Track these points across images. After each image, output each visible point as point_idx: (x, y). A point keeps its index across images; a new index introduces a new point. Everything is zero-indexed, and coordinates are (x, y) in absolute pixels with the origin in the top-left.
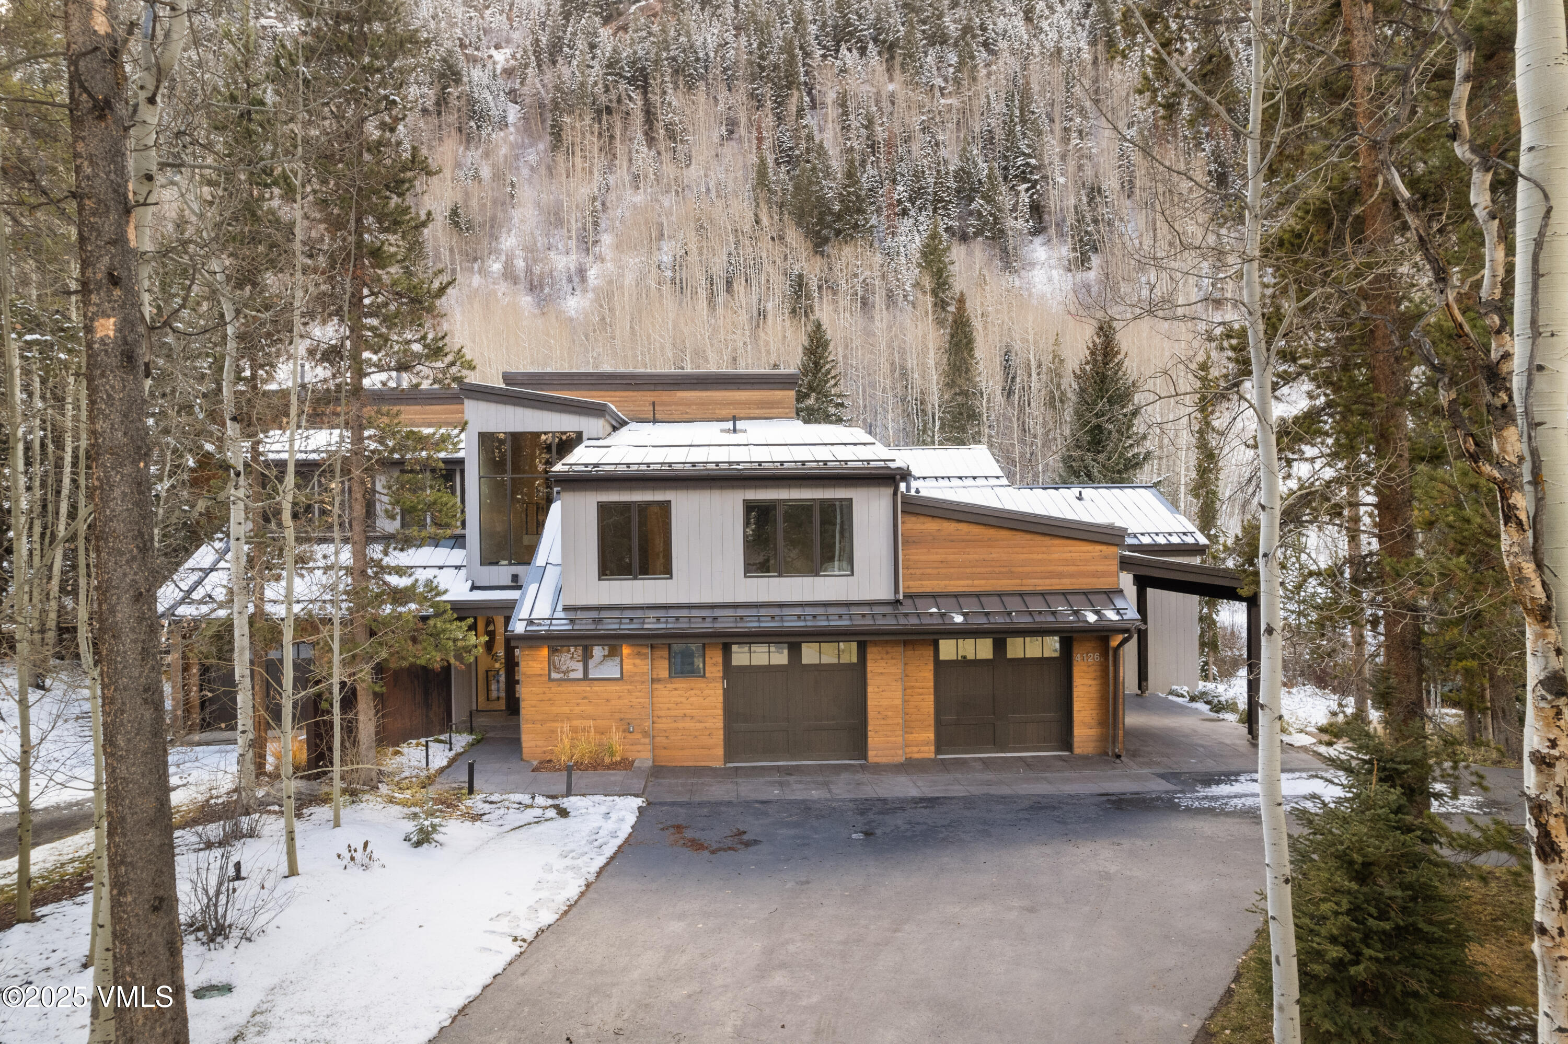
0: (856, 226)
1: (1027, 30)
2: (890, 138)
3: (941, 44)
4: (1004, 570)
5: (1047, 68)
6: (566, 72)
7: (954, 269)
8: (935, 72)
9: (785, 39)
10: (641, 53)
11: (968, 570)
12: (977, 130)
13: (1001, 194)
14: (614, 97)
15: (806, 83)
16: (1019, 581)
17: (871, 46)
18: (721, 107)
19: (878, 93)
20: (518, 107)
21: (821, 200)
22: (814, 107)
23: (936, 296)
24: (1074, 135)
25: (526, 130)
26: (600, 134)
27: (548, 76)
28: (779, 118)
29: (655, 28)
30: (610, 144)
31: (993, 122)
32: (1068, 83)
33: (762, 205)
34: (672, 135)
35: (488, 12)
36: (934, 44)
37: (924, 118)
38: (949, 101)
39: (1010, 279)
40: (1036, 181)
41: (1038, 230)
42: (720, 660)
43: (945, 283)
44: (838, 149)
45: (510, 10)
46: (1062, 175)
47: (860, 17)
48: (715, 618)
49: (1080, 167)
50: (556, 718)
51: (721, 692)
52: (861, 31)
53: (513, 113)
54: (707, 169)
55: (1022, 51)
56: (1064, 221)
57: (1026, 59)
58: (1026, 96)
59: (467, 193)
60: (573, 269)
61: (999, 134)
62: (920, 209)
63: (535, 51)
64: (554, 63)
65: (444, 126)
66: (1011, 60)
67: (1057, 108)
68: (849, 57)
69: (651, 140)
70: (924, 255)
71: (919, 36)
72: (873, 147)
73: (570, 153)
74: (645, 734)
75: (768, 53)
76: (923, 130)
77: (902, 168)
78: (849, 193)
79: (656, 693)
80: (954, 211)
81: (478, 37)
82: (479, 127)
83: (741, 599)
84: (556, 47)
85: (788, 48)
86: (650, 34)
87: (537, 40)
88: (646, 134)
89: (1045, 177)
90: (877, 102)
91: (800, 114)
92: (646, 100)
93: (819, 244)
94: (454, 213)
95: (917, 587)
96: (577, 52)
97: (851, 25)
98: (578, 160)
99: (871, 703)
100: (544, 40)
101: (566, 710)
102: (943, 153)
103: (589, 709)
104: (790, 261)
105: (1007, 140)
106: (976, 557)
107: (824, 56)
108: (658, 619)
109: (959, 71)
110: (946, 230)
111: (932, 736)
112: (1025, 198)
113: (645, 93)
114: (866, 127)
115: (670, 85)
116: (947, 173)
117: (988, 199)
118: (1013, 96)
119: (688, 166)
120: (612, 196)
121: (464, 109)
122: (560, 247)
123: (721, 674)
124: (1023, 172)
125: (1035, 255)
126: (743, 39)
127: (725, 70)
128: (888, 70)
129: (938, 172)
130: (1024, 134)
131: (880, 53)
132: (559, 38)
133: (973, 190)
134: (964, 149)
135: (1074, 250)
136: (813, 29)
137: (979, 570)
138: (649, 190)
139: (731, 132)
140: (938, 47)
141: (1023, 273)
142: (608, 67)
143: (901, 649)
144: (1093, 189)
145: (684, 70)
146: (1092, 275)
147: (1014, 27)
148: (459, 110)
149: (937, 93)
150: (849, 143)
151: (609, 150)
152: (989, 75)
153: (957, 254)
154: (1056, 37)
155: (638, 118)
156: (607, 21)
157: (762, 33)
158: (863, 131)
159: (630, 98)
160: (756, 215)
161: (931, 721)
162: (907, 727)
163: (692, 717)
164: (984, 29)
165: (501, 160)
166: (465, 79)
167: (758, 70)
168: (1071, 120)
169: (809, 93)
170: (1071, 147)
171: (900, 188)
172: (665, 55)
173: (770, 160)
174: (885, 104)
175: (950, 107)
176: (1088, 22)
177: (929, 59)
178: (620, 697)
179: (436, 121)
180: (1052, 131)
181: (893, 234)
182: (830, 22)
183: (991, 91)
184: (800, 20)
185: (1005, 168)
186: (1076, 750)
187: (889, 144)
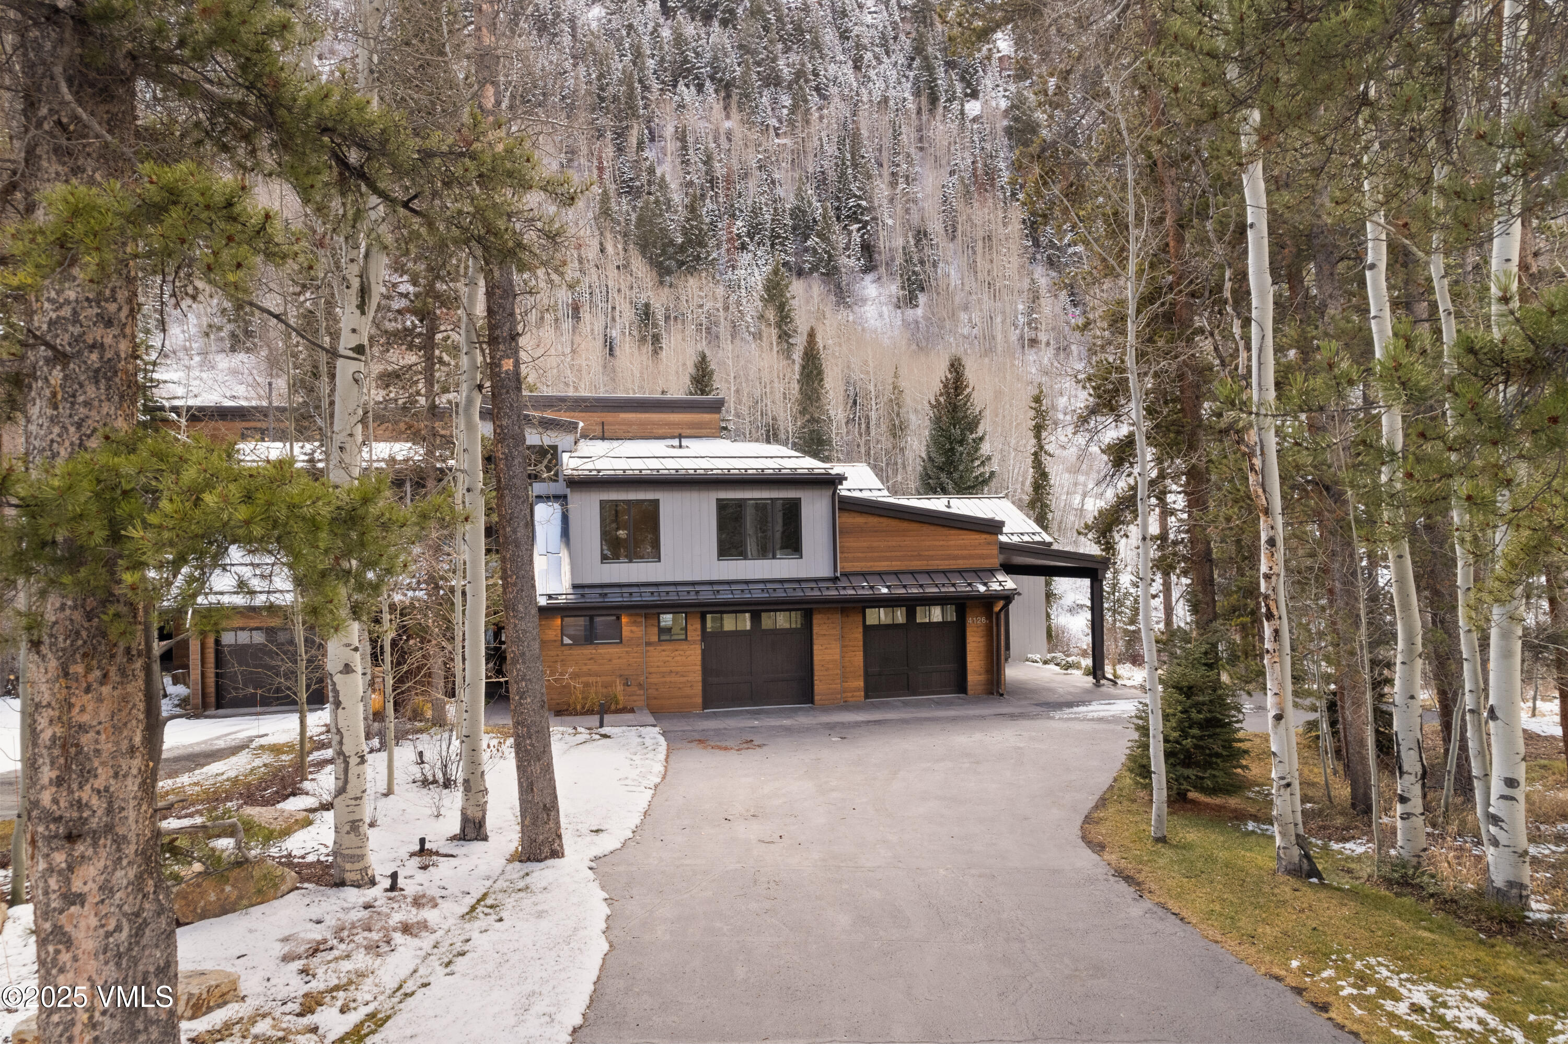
0: (698, 258)
1: (856, 78)
2: (728, 175)
3: (776, 85)
4: (914, 553)
5: (876, 116)
7: (795, 303)
8: (770, 114)
9: (624, 72)
11: (888, 554)
12: (811, 170)
13: (834, 233)
15: (645, 116)
16: (927, 562)
17: (708, 83)
19: (716, 130)
21: (664, 230)
22: (652, 140)
23: (780, 327)
24: (901, 180)
28: (620, 150)
31: (826, 164)
32: (895, 131)
33: (606, 234)
36: (768, 86)
37: (760, 156)
38: (783, 141)
39: (845, 314)
40: (867, 222)
41: (869, 268)
42: (698, 626)
43: (787, 316)
44: (679, 182)
46: (890, 217)
47: (697, 55)
48: (697, 592)
49: (907, 211)
51: (700, 652)
52: (699, 68)
55: (852, 97)
56: (893, 260)
57: (856, 105)
58: (856, 137)
61: (832, 175)
62: (759, 244)
66: (841, 105)
67: (885, 154)
68: (687, 93)
70: (767, 289)
71: (754, 76)
72: (712, 181)
74: (640, 686)
75: (607, 85)
76: (760, 168)
77: (740, 203)
78: (692, 226)
79: (649, 654)
80: (791, 247)
83: (715, 577)
85: (627, 80)
89: (874, 219)
90: (716, 138)
91: (640, 147)
93: (662, 271)
95: (851, 567)
97: (688, 62)
99: (817, 658)
102: (780, 191)
103: (595, 668)
104: (636, 290)
105: (839, 182)
106: (894, 544)
107: (662, 91)
108: (652, 593)
109: (793, 113)
110: (784, 265)
111: (862, 684)
112: (856, 237)
114: (705, 163)
116: (783, 211)
117: (824, 239)
118: (844, 140)
123: (699, 638)
124: (855, 213)
125: (866, 292)
126: (582, 69)
127: (564, 98)
128: (725, 108)
129: (775, 209)
130: (855, 177)
131: (716, 91)
133: (807, 227)
134: (800, 189)
135: (903, 288)
136: (651, 63)
137: (895, 553)
139: (570, 161)
140: (772, 88)
141: (856, 308)
143: (837, 617)
144: (919, 232)
146: (919, 312)
147: (844, 74)
149: (772, 133)
150: (688, 177)
152: (821, 118)
153: (797, 287)
154: (883, 86)
157: (601, 64)
158: (703, 167)
160: (601, 244)
161: (862, 672)
162: (844, 678)
163: (677, 673)
164: (817, 75)
167: (597, 100)
168: (898, 165)
169: (648, 126)
170: (898, 191)
171: (739, 223)
173: (612, 190)
174: (723, 140)
175: (784, 147)
176: (912, 74)
177: (764, 99)
178: (619, 657)
180: (880, 176)
181: (734, 268)
182: (668, 58)
183: (823, 134)
184: (638, 54)
185: (838, 209)
186: (970, 692)
187: (728, 180)
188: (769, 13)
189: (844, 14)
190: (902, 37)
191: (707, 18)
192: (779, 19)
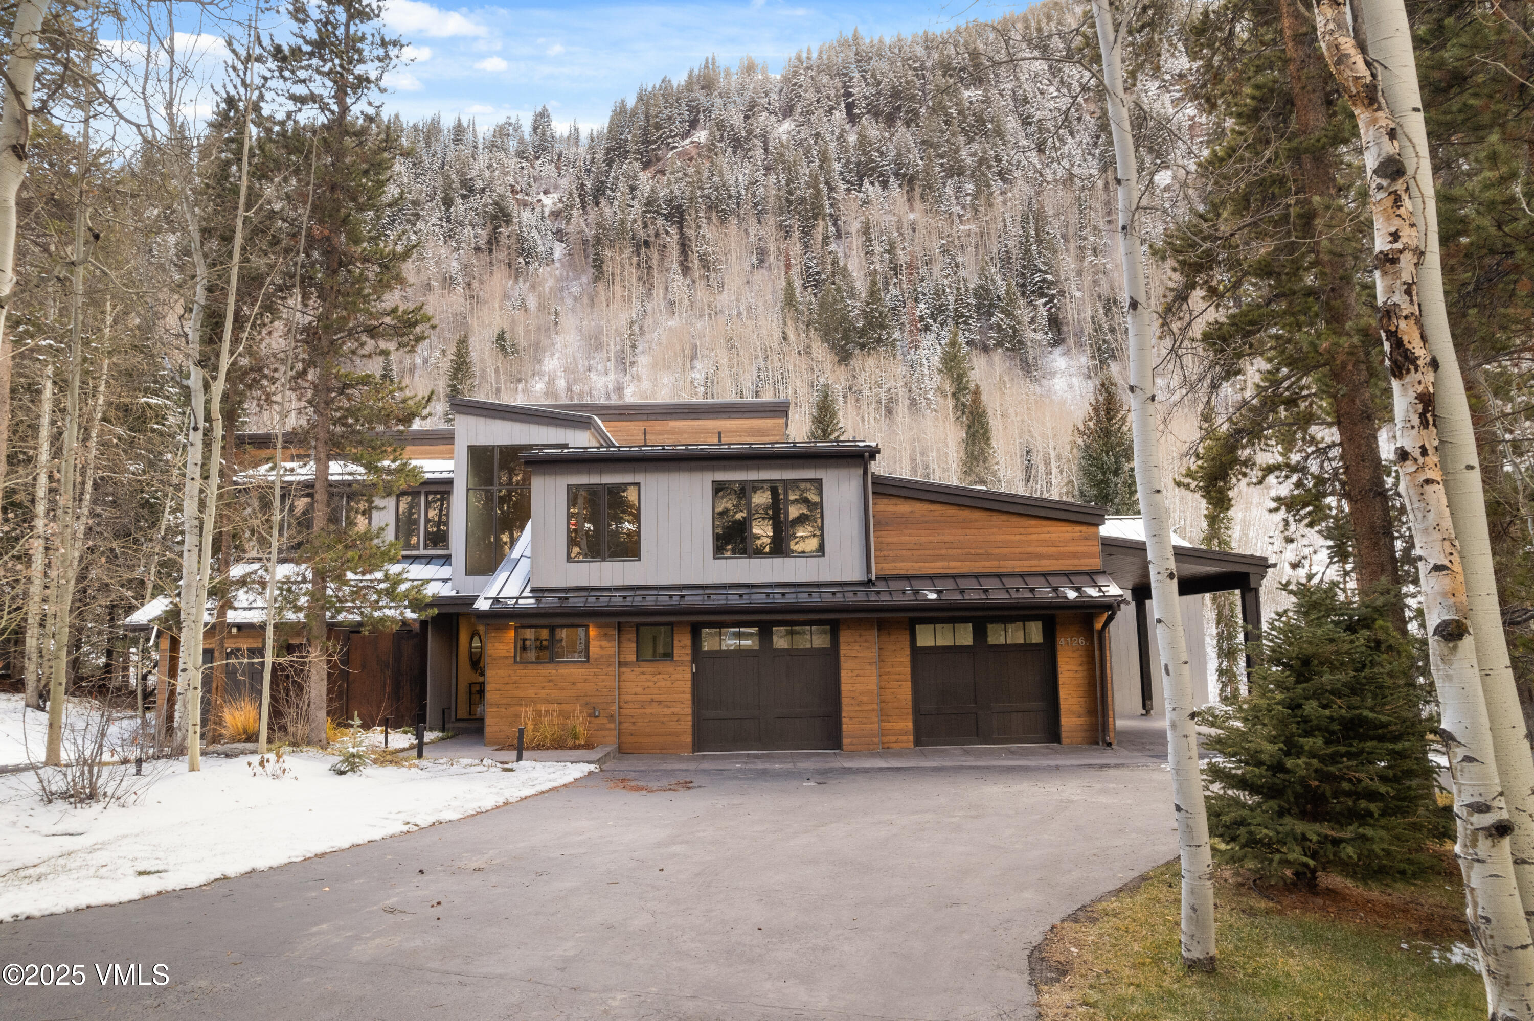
0: (879, 340)
1: (1040, 160)
2: (911, 261)
3: (959, 175)
4: (981, 551)
5: (1060, 194)
6: (608, 212)
7: (973, 374)
8: (954, 202)
9: (811, 175)
10: (677, 192)
11: (943, 552)
12: (995, 251)
13: (1019, 307)
14: (652, 232)
15: (831, 215)
16: (996, 563)
17: (892, 179)
18: (752, 238)
19: (899, 221)
20: (564, 245)
21: (845, 317)
22: (839, 236)
23: (958, 399)
24: (1089, 252)
25: (570, 265)
26: (638, 265)
27: (592, 216)
28: (806, 247)
29: (691, 170)
30: (648, 273)
31: (1010, 244)
32: (1081, 205)
33: (789, 322)
34: (705, 264)
35: (538, 162)
36: (952, 176)
37: (944, 242)
38: (967, 228)
39: (1031, 387)
40: (1053, 296)
41: (1057, 342)
42: (689, 644)
43: (965, 388)
44: (862, 273)
45: (559, 160)
46: (1079, 289)
47: (882, 154)
49: (1096, 282)
50: (521, 702)
51: (689, 676)
52: (883, 166)
53: (559, 250)
54: (739, 295)
55: (1036, 179)
56: (1082, 331)
57: (1040, 185)
58: (1040, 218)
59: (513, 321)
60: (611, 386)
61: (1016, 253)
62: (942, 325)
63: (580, 195)
64: (597, 204)
65: (494, 262)
66: (1026, 188)
67: (1071, 229)
68: (872, 190)
69: (686, 269)
70: (945, 363)
71: (937, 168)
72: (896, 269)
73: (610, 283)
74: (611, 718)
75: (795, 189)
76: (943, 252)
77: (924, 287)
78: (872, 310)
79: (623, 677)
80: (974, 325)
81: (529, 184)
82: (526, 263)
83: (711, 581)
84: (599, 191)
85: (814, 183)
86: (685, 175)
87: (582, 185)
88: (682, 264)
89: (1062, 292)
90: (899, 229)
91: (826, 241)
92: (682, 234)
93: (844, 357)
94: (501, 337)
95: (890, 568)
96: (619, 194)
97: (873, 161)
98: (618, 289)
99: (845, 688)
100: (588, 184)
101: (531, 693)
102: (963, 272)
103: (554, 693)
104: (816, 373)
105: (1024, 259)
106: (951, 538)
107: (848, 190)
109: (976, 199)
110: (968, 343)
111: (910, 725)
112: (1043, 312)
113: (681, 228)
114: (889, 252)
115: (704, 220)
116: (967, 291)
117: (1008, 314)
118: (1028, 218)
119: (720, 292)
120: (649, 321)
121: (514, 247)
122: (599, 368)
123: (689, 658)
124: (1041, 288)
125: (1055, 365)
126: (772, 179)
127: (755, 205)
128: (909, 201)
129: (958, 289)
130: (1040, 253)
131: (900, 186)
132: (602, 182)
133: (992, 305)
134: (983, 269)
135: (1093, 357)
136: (837, 166)
137: (954, 552)
138: (684, 315)
139: (761, 261)
140: (955, 178)
141: (1044, 382)
142: (646, 205)
143: (875, 631)
144: (1109, 301)
145: (717, 207)
147: (1027, 158)
148: (509, 247)
149: (957, 220)
150: (872, 267)
151: (647, 281)
152: (1005, 203)
153: (977, 362)
154: (1068, 166)
155: (674, 252)
156: (646, 166)
157: (790, 171)
158: (886, 256)
159: (667, 233)
160: (784, 333)
161: (909, 709)
162: (884, 714)
163: (660, 702)
164: (998, 159)
165: (547, 290)
166: (515, 220)
167: (786, 204)
168: (1085, 239)
169: (835, 224)
170: (1086, 264)
171: (922, 306)
172: (699, 193)
173: (798, 284)
174: (908, 233)
175: (968, 234)
176: (1098, 151)
177: (948, 189)
178: (585, 680)
179: (488, 259)
180: (1067, 250)
181: (916, 347)
182: (853, 160)
183: (1007, 216)
184: (824, 158)
185: (1023, 285)
186: (1064, 740)
187: (911, 267)
188: (950, 108)
189: (1026, 101)
190: (1087, 117)
191: (890, 120)
192: (961, 112)
